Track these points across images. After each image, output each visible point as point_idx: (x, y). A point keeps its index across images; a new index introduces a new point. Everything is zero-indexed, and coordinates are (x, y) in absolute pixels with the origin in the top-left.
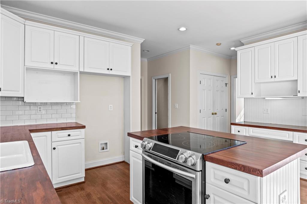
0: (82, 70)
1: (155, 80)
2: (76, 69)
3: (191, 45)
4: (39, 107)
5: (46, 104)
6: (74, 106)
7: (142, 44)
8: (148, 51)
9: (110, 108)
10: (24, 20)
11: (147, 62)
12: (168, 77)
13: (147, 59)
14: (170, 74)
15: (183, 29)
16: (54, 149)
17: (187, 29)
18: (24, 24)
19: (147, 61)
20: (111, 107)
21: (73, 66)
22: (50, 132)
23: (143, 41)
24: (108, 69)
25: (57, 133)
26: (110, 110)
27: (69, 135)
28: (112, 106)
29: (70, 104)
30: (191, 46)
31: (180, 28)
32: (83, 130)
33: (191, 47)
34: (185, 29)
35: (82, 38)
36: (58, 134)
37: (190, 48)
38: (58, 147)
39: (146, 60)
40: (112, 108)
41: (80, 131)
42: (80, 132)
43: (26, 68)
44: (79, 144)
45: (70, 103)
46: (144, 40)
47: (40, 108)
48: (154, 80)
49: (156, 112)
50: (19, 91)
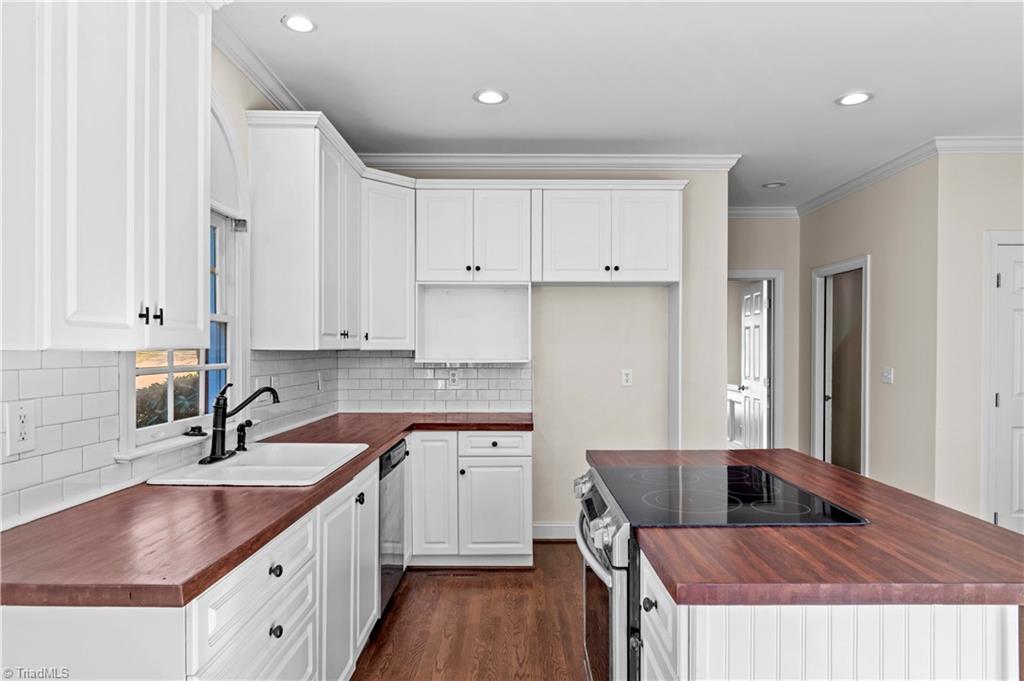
0: (537, 278)
1: (823, 279)
2: (523, 278)
3: (937, 137)
4: (451, 372)
5: (464, 366)
6: (526, 374)
7: (732, 175)
8: (781, 184)
9: (624, 377)
10: (413, 180)
11: (798, 217)
12: (861, 269)
13: (798, 208)
14: (869, 257)
15: (854, 98)
16: (463, 472)
17: (871, 97)
18: (415, 189)
19: (800, 214)
20: (627, 375)
21: (516, 270)
22: (455, 433)
23: (734, 162)
24: (607, 268)
25: (470, 436)
26: (624, 383)
27: (495, 444)
28: (630, 371)
29: (519, 366)
30: (939, 144)
31: (842, 98)
32: (527, 435)
33: (941, 143)
34: (864, 97)
35: (537, 194)
36: (473, 439)
37: (936, 150)
38: (473, 470)
39: (796, 212)
40: (630, 377)
41: (521, 437)
42: (519, 439)
43: (420, 285)
44: (517, 469)
45: (521, 364)
46: (740, 156)
47: (454, 375)
48: (819, 282)
49: (829, 393)
50: (404, 338)
